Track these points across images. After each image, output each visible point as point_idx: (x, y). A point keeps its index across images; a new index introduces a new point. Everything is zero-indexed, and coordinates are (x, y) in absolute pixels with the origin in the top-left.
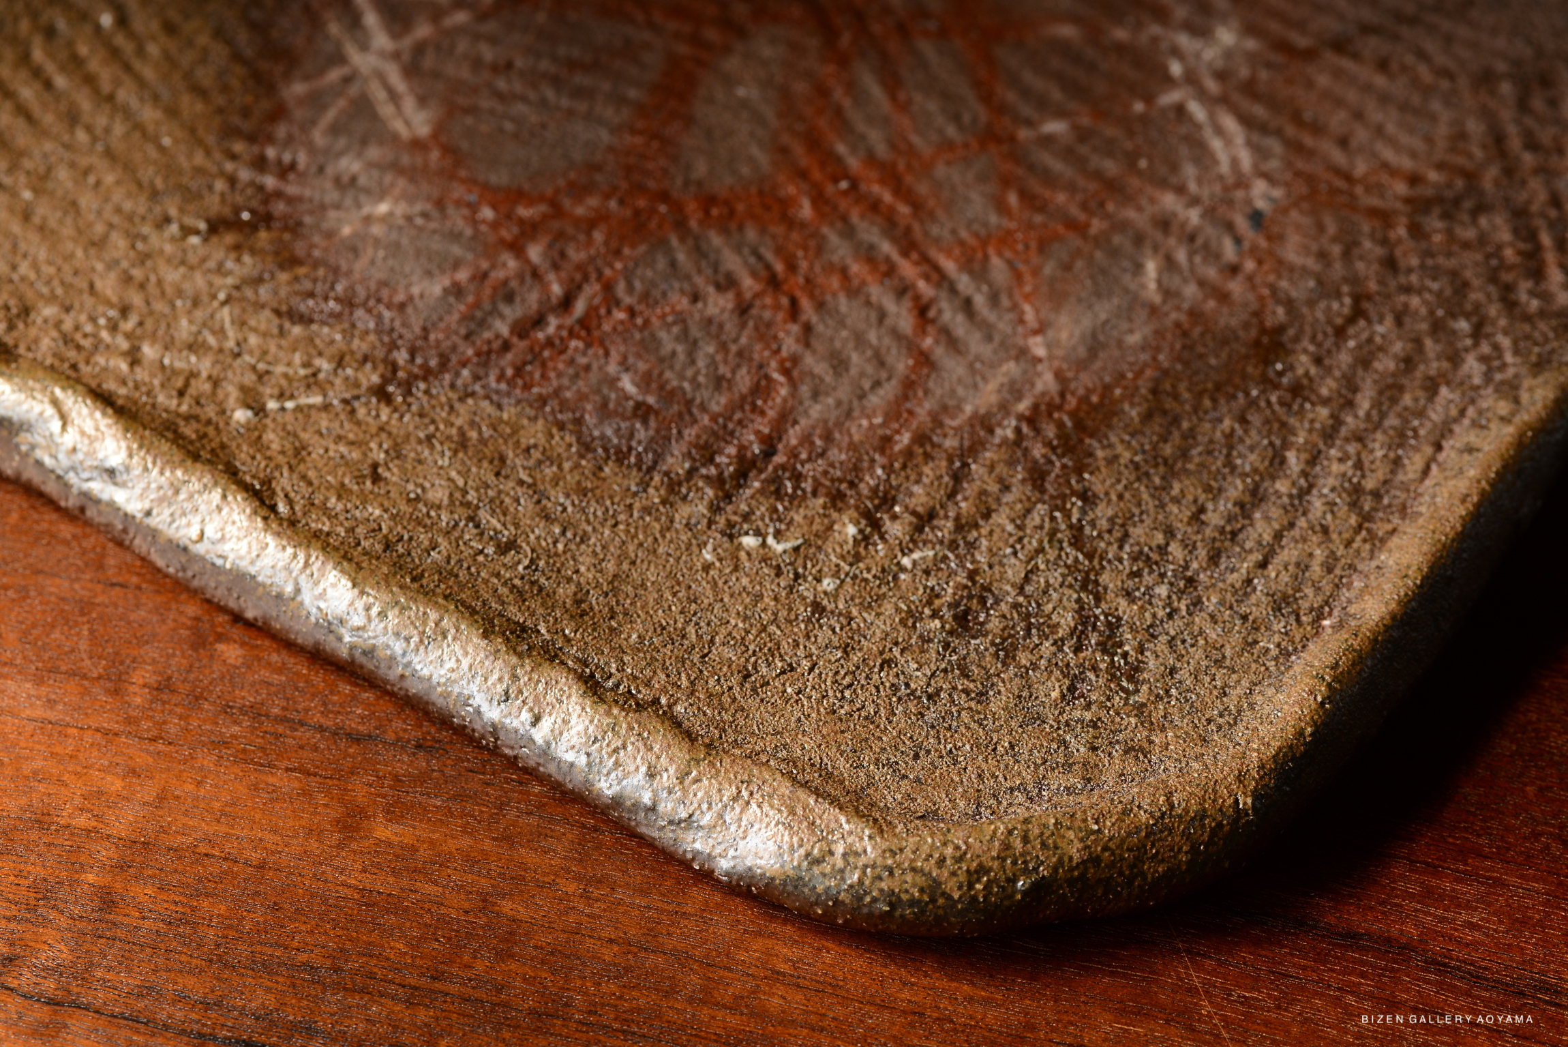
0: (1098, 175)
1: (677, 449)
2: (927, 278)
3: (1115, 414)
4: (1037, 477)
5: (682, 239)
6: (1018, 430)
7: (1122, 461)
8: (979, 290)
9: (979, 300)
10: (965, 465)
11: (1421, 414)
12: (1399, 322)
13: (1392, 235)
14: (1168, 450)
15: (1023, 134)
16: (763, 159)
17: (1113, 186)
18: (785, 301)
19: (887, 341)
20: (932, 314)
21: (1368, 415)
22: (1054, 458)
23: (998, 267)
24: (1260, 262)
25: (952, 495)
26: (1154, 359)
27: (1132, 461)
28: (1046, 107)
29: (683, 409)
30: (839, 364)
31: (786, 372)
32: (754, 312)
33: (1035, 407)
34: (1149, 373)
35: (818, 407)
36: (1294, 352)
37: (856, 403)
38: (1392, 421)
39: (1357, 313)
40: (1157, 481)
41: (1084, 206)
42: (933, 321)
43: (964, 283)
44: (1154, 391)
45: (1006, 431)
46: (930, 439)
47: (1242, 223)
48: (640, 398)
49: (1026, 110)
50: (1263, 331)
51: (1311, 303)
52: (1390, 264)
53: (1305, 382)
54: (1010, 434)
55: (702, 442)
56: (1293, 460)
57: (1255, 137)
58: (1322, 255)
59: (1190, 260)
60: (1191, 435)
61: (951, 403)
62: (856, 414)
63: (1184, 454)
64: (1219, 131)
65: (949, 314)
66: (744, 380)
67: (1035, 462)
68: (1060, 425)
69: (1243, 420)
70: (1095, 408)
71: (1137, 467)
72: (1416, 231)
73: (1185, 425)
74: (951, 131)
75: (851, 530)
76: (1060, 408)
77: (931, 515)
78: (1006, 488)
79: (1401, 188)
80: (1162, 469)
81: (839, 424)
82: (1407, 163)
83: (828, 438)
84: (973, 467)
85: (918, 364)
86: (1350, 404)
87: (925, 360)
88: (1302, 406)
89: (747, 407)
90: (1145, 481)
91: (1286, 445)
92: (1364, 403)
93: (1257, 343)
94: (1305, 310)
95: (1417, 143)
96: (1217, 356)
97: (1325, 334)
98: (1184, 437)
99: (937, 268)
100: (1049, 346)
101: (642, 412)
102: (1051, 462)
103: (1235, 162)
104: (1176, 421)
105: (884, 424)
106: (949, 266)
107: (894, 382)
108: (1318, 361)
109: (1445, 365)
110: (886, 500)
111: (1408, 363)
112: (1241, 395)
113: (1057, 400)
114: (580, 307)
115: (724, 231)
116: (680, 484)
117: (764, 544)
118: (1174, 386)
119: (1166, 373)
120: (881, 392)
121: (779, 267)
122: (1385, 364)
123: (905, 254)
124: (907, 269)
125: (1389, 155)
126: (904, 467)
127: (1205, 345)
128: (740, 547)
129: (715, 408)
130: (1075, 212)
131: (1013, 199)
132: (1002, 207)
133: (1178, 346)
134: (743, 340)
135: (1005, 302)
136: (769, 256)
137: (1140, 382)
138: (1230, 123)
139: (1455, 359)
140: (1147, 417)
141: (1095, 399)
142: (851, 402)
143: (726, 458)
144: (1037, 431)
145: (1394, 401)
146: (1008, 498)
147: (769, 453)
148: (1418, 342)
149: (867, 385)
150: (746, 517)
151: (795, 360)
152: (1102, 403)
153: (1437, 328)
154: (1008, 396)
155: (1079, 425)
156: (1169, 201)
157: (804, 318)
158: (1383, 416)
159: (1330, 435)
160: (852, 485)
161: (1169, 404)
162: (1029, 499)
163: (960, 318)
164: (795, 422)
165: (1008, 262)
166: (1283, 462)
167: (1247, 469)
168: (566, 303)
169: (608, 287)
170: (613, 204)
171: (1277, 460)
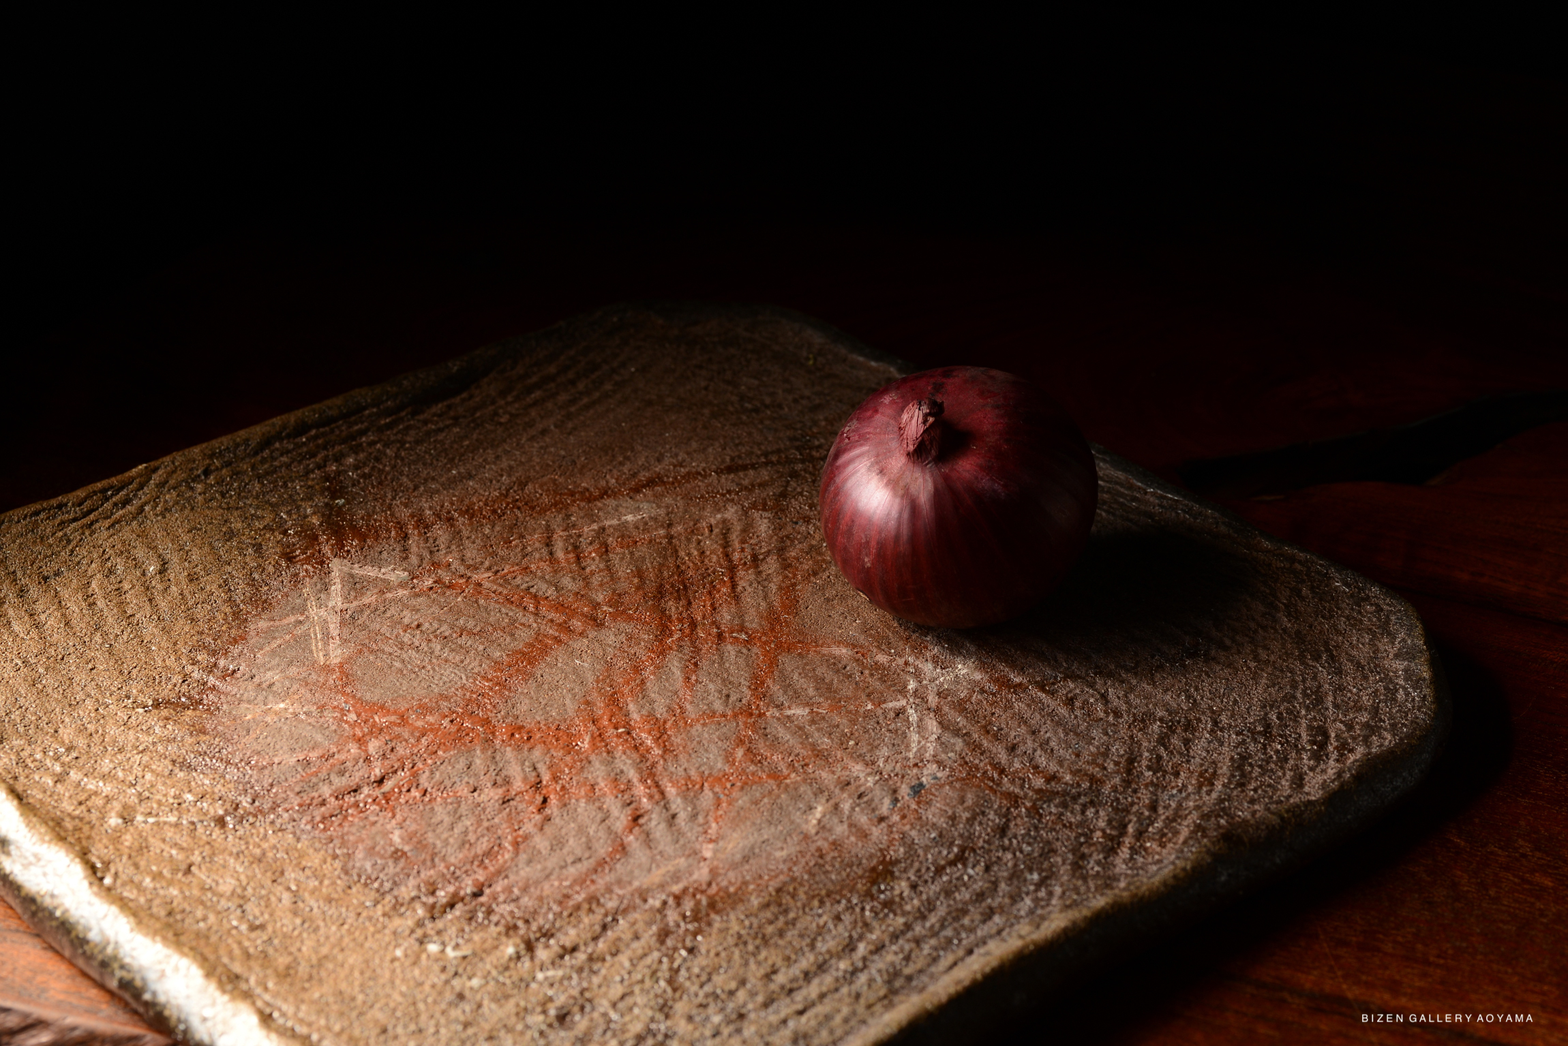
0: (813, 746)
1: (412, 882)
2: (651, 797)
3: (742, 901)
4: (664, 935)
5: (483, 750)
6: (665, 903)
7: (731, 932)
8: (685, 809)
9: (682, 816)
10: (615, 920)
11: (972, 930)
12: (987, 869)
13: (1014, 812)
14: (770, 929)
15: (772, 712)
16: (571, 706)
17: (820, 755)
18: (539, 799)
19: (602, 834)
20: (641, 821)
21: (932, 926)
22: (682, 924)
23: (707, 797)
24: (904, 817)
25: (595, 939)
26: (790, 869)
27: (738, 933)
28: (797, 697)
29: (428, 858)
30: (558, 843)
31: (516, 844)
32: (512, 803)
33: (685, 890)
34: (782, 878)
35: (528, 869)
36: (899, 878)
37: (557, 870)
38: (949, 932)
39: (961, 858)
40: (751, 948)
41: (791, 765)
42: (641, 826)
43: (677, 804)
44: (779, 890)
45: (655, 902)
46: (598, 901)
47: (904, 790)
48: (400, 847)
49: (781, 698)
50: (883, 862)
51: (927, 849)
52: (1003, 831)
53: (897, 899)
54: (657, 904)
55: (431, 881)
56: (862, 947)
57: (947, 737)
58: (953, 818)
59: (853, 809)
60: (793, 922)
61: (625, 879)
62: (553, 877)
63: (781, 933)
64: (921, 727)
65: (655, 822)
66: (483, 845)
67: (667, 925)
68: (698, 903)
69: (838, 918)
70: (729, 895)
71: (739, 936)
72: (1034, 811)
73: (792, 915)
74: (718, 706)
75: (510, 950)
76: (703, 892)
77: (574, 949)
78: (637, 937)
79: (1039, 782)
80: (758, 942)
81: (537, 883)
82: (1053, 767)
83: (525, 889)
84: (621, 922)
85: (615, 851)
86: (924, 918)
87: (623, 849)
88: (886, 915)
89: (476, 863)
90: (741, 946)
91: (861, 938)
92: (933, 919)
93: (873, 869)
94: (920, 852)
95: (1068, 755)
96: (839, 873)
97: (928, 869)
98: (787, 923)
99: (662, 793)
100: (715, 852)
101: (398, 855)
102: (678, 926)
103: (922, 750)
104: (786, 911)
105: (571, 887)
106: (671, 791)
107: (591, 861)
108: (914, 887)
109: (1007, 900)
110: (548, 935)
111: (980, 896)
112: (844, 902)
113: (704, 887)
114: (388, 785)
115: (518, 749)
116: (402, 905)
117: (443, 951)
118: (795, 889)
119: (794, 879)
120: (579, 866)
121: (546, 777)
122: (964, 895)
123: (643, 781)
124: (640, 790)
125: (1042, 760)
126: (570, 915)
127: (833, 866)
128: (425, 950)
129: (452, 860)
130: (783, 767)
131: (740, 753)
132: (729, 758)
133: (812, 864)
134: (496, 820)
135: (701, 819)
136: (542, 768)
137: (771, 883)
138: (932, 725)
139: (1015, 898)
140: (767, 906)
141: (732, 890)
142: (554, 869)
143: (442, 895)
144: (678, 904)
145: (957, 919)
146: (635, 945)
147: (477, 894)
148: (995, 884)
149: (570, 860)
150: (439, 933)
151: (526, 837)
152: (736, 893)
153: (1015, 875)
154: (669, 880)
155: (712, 905)
156: (857, 769)
157: (548, 811)
158: (943, 927)
159: (895, 937)
160: (527, 922)
161: (787, 899)
162: (650, 947)
163: (663, 826)
164: (507, 877)
165: (715, 794)
166: (853, 949)
167: (824, 949)
168: (380, 782)
169: (415, 775)
170: (446, 722)
171: (850, 947)
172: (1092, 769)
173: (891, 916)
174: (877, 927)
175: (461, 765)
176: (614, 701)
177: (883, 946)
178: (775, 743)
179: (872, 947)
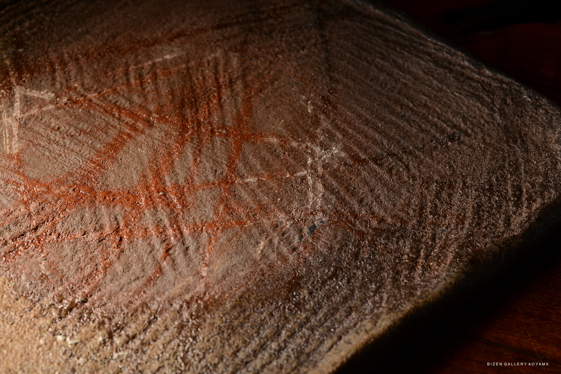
0: (259, 202)
1: (51, 295)
2: (176, 236)
3: (222, 304)
4: (181, 327)
5: (90, 208)
6: (181, 306)
7: (215, 325)
8: (193, 244)
9: (192, 248)
10: (156, 318)
11: (341, 322)
12: (349, 281)
13: (363, 243)
14: (236, 323)
15: (238, 181)
16: (136, 178)
17: (263, 208)
18: (118, 238)
19: (150, 261)
20: (171, 252)
21: (320, 319)
22: (190, 320)
23: (204, 236)
24: (305, 248)
25: (145, 330)
26: (247, 283)
27: (219, 326)
28: (251, 170)
29: (59, 279)
30: (127, 268)
31: (105, 268)
32: (104, 241)
33: (192, 298)
34: (243, 289)
35: (111, 285)
36: (303, 288)
37: (126, 285)
38: (328, 324)
39: (335, 275)
40: (225, 335)
41: (248, 215)
42: (170, 255)
43: (189, 241)
44: (241, 297)
45: (176, 306)
46: (147, 305)
47: (306, 230)
48: (44, 273)
49: (243, 171)
50: (294, 278)
51: (317, 268)
52: (356, 256)
53: (302, 301)
54: (178, 307)
55: (60, 294)
56: (284, 333)
57: (327, 193)
58: (331, 248)
59: (279, 243)
60: (247, 318)
61: (162, 291)
62: (124, 290)
63: (242, 325)
64: (314, 188)
65: (177, 252)
66: (87, 271)
67: (182, 321)
68: (199, 305)
69: (271, 315)
70: (215, 301)
71: (220, 328)
72: (373, 243)
73: (247, 313)
74: (211, 177)
75: (100, 339)
76: (201, 299)
77: (134, 337)
78: (167, 329)
79: (374, 223)
80: (230, 331)
81: (116, 293)
82: (382, 213)
83: (109, 298)
84: (159, 319)
85: (156, 272)
86: (315, 313)
87: (160, 270)
88: (296, 312)
89: (84, 281)
90: (221, 335)
91: (283, 327)
92: (321, 315)
93: (290, 282)
94: (314, 271)
96: (272, 286)
97: (318, 281)
98: (245, 318)
99: (181, 233)
100: (209, 272)
101: (43, 278)
102: (188, 321)
103: (315, 203)
104: (245, 311)
105: (133, 296)
106: (186, 232)
107: (144, 278)
108: (311, 293)
109: (359, 302)
110: (120, 328)
111: (345, 299)
112: (274, 303)
113: (202, 296)
114: (40, 231)
115: (108, 206)
116: (44, 310)
117: (65, 340)
118: (249, 296)
119: (248, 290)
120: (138, 282)
121: (122, 224)
122: (337, 298)
123: (171, 226)
124: (170, 232)
125: (376, 209)
126: (132, 315)
127: (269, 281)
128: (55, 340)
129: (72, 280)
130: (243, 216)
131: (221, 208)
132: (216, 212)
133: (258, 280)
134: (96, 253)
135: (201, 251)
136: (120, 218)
137: (237, 292)
138: (320, 187)
139: (363, 301)
140: (234, 307)
141: (216, 297)
142: (124, 285)
144: (188, 307)
145: (333, 315)
146: (167, 334)
147: (84, 301)
148: (353, 291)
149: (133, 278)
150: (63, 327)
151: (110, 264)
152: (218, 300)
153: (363, 286)
154: (184, 291)
155: (206, 307)
156: (282, 216)
157: (122, 246)
158: (326, 320)
159: (301, 326)
160: (110, 319)
161: (245, 303)
162: (173, 336)
163: (181, 255)
164: (100, 290)
165: (209, 234)
166: (279, 335)
167: (264, 336)
168: (36, 229)
169: (54, 225)
170: (71, 191)
171: (277, 333)
172: (402, 215)
173: (299, 312)
174: (292, 319)
175: (78, 218)
176: (158, 174)
177: (295, 332)
178: (239, 200)
179: (288, 333)
